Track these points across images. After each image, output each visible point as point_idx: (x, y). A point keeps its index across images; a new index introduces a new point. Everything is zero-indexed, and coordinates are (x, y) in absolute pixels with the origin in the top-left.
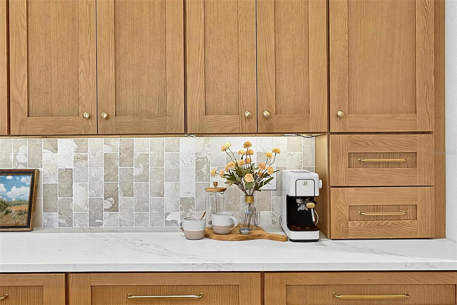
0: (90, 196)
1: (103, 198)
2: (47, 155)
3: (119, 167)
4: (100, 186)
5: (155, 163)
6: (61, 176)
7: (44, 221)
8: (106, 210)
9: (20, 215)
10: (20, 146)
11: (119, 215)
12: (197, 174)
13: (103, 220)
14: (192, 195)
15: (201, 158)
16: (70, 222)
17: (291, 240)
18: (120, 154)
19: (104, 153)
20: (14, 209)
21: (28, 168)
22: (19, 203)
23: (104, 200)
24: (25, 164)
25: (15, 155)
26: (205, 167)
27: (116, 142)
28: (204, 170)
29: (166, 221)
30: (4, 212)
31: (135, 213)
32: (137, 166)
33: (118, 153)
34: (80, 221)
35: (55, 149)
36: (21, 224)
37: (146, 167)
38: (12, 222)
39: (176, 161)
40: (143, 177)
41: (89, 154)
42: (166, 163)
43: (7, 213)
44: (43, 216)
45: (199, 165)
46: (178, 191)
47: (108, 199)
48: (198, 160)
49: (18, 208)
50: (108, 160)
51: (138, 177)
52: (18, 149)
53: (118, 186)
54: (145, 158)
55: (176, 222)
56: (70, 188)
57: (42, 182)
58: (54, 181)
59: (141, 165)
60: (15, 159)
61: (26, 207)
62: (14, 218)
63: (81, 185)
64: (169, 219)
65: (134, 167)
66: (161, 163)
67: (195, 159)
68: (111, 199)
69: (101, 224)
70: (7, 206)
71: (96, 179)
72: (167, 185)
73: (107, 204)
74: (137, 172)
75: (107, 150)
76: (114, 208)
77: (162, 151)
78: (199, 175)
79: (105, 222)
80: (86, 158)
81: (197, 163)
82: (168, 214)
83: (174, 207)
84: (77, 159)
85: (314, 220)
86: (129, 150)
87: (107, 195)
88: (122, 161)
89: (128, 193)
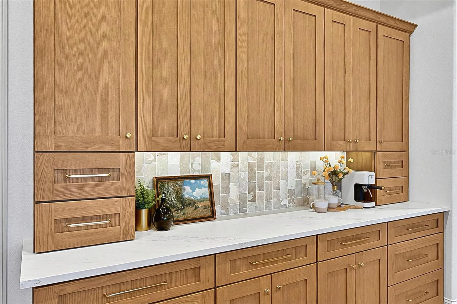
0: (240, 192)
1: (247, 193)
2: (214, 164)
3: (257, 172)
4: (246, 184)
5: (276, 168)
6: (223, 179)
8: (249, 201)
9: (205, 209)
10: (195, 157)
11: (256, 204)
12: (296, 174)
13: (247, 208)
14: (294, 188)
15: (299, 165)
16: (228, 212)
17: (364, 208)
18: (257, 162)
19: (248, 162)
20: (200, 205)
21: (201, 174)
22: (203, 200)
23: (248, 194)
24: (199, 171)
25: (192, 164)
26: (300, 169)
27: (255, 154)
28: (300, 172)
29: (281, 205)
30: (194, 208)
31: (265, 201)
32: (267, 171)
33: (256, 162)
34: (234, 210)
35: (219, 160)
36: (207, 215)
37: (271, 171)
38: (201, 215)
39: (286, 167)
40: (269, 178)
41: (240, 162)
42: (282, 167)
43: (196, 208)
45: (297, 169)
46: (287, 185)
47: (250, 193)
48: (297, 166)
49: (203, 204)
50: (250, 166)
51: (267, 178)
52: (194, 160)
53: (256, 184)
54: (270, 165)
55: (286, 205)
56: (228, 187)
58: (219, 182)
59: (268, 169)
60: (192, 167)
61: (208, 203)
62: (202, 211)
63: (235, 185)
64: (282, 204)
65: (264, 171)
66: (279, 168)
67: (295, 165)
68: (252, 193)
69: (246, 211)
70: (195, 203)
71: (244, 180)
72: (282, 182)
73: (250, 197)
74: (266, 174)
75: (250, 159)
76: (254, 200)
77: (280, 160)
78: (298, 176)
79: (248, 210)
80: (238, 165)
81: (296, 167)
82: (282, 201)
83: (285, 196)
84: (233, 167)
86: (262, 160)
87: (250, 191)
88: (258, 167)
89: (261, 188)
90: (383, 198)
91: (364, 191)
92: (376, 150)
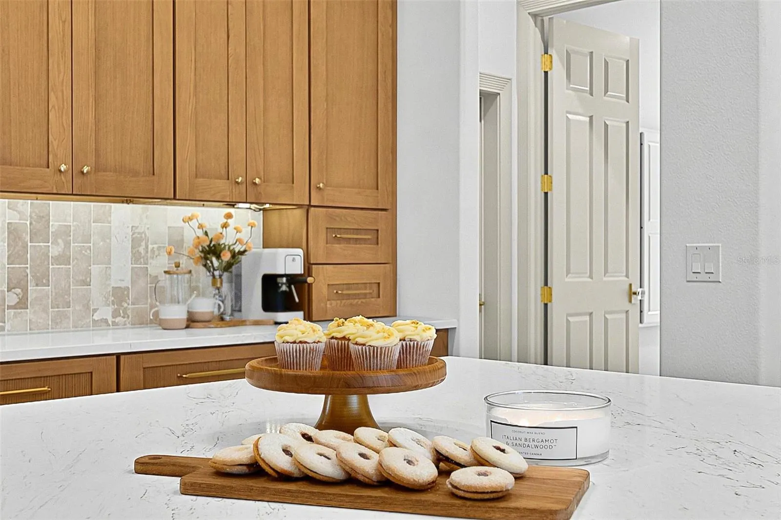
1: (6, 290)
3: (29, 244)
4: (3, 271)
5: (80, 238)
8: (9, 307)
11: (29, 314)
12: (133, 254)
13: (5, 322)
14: (127, 283)
15: (139, 233)
18: (31, 224)
19: (7, 221)
23: (8, 291)
26: (143, 244)
27: (26, 206)
28: (142, 249)
29: (94, 321)
31: (51, 310)
32: (55, 242)
33: (28, 223)
37: (67, 244)
39: (106, 236)
40: (64, 259)
42: (95, 238)
45: (136, 242)
46: (108, 277)
47: (13, 290)
48: (134, 236)
50: (13, 231)
51: (58, 260)
53: (28, 271)
54: (65, 232)
55: (106, 321)
59: (60, 241)
64: (96, 317)
65: (50, 244)
66: (87, 238)
67: (131, 234)
68: (18, 291)
69: (1, 329)
72: (95, 269)
73: (12, 299)
74: (55, 251)
75: (13, 217)
76: (22, 304)
77: (90, 221)
78: (136, 257)
79: (7, 326)
81: (133, 239)
82: (95, 310)
83: (104, 300)
85: (297, 300)
86: (44, 219)
87: (12, 286)
88: (33, 234)
89: (42, 280)
90: (328, 306)
91: (281, 289)
92: (308, 203)
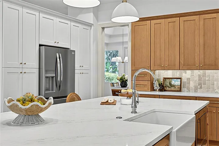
0: (195, 85)
2: (184, 74)
3: (202, 78)
4: (197, 82)
6: (187, 80)
7: (183, 90)
10: (177, 72)
11: (202, 90)
16: (189, 91)
20: (177, 87)
22: (178, 85)
24: (179, 76)
27: (202, 71)
31: (206, 89)
32: (207, 77)
33: (202, 74)
34: (192, 91)
35: (186, 73)
37: (209, 78)
39: (218, 76)
40: (209, 80)
41: (195, 74)
42: (215, 77)
43: (175, 88)
44: (183, 89)
46: (218, 84)
47: (199, 85)
49: (178, 87)
50: (199, 75)
51: (207, 80)
53: (202, 82)
54: (209, 76)
55: (217, 92)
56: (189, 82)
57: (183, 81)
58: (186, 80)
60: (176, 75)
61: (180, 87)
62: (177, 89)
63: (192, 82)
64: (215, 91)
66: (213, 77)
69: (197, 92)
70: (175, 86)
71: (196, 80)
72: (215, 83)
73: (199, 87)
74: (207, 79)
75: (199, 73)
76: (201, 88)
77: (214, 74)
79: (198, 91)
80: (193, 75)
82: (215, 90)
83: (217, 88)
84: (192, 75)
86: (205, 73)
88: (203, 76)
89: (205, 84)
